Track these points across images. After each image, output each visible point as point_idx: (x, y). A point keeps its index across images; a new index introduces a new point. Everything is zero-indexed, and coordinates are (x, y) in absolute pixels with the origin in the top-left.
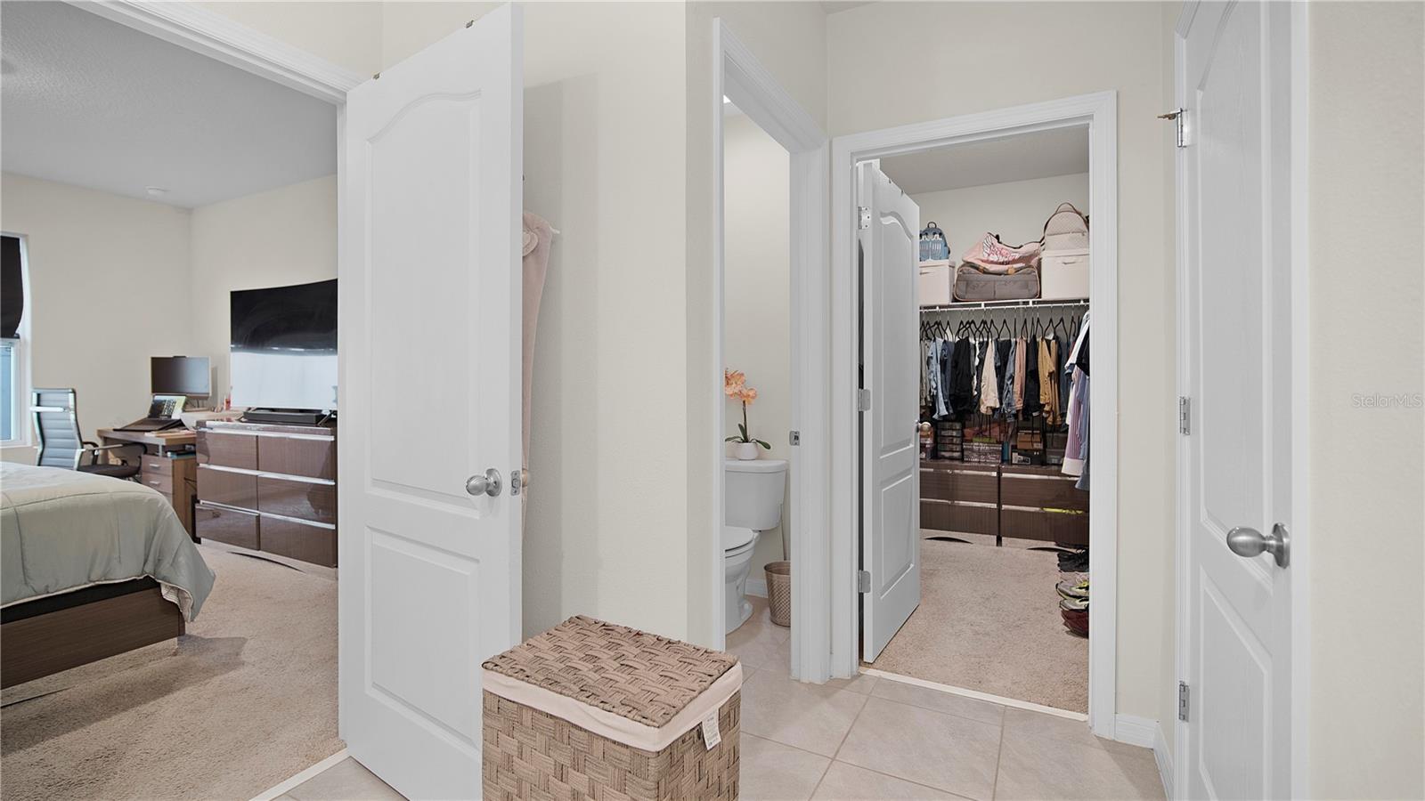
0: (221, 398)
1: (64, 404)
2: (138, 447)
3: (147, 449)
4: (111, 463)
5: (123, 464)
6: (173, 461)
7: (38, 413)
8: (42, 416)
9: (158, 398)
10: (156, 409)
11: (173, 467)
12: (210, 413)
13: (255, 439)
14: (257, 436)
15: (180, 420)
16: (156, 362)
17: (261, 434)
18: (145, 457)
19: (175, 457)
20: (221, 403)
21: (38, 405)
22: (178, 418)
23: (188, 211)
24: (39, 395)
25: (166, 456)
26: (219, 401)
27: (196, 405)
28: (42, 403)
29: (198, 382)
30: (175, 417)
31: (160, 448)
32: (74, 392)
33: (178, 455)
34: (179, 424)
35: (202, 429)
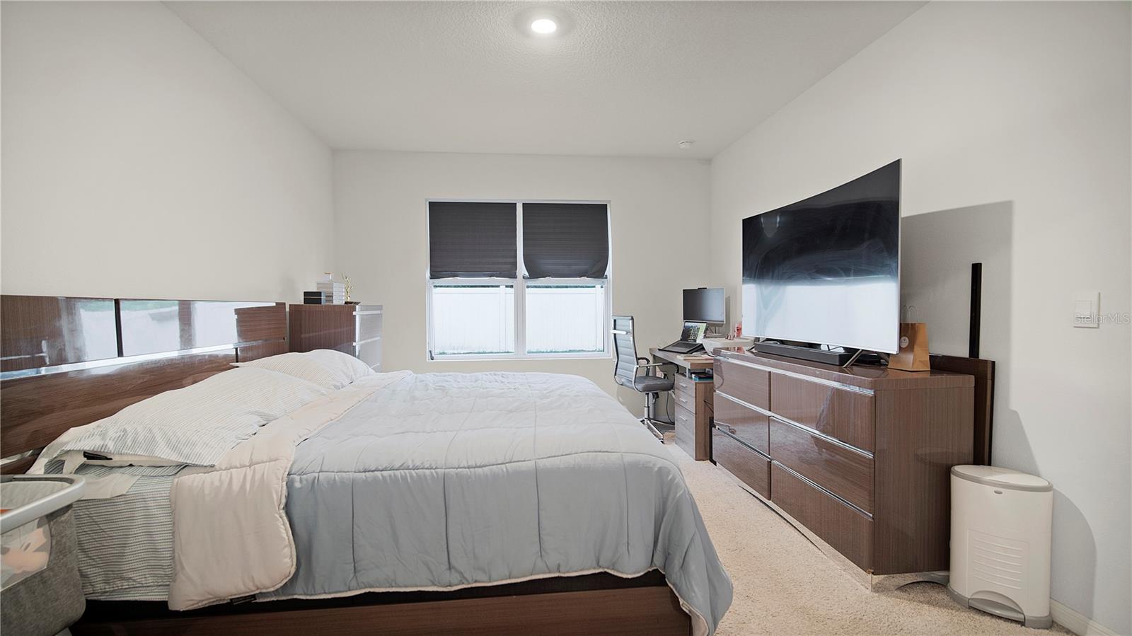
0: (734, 326)
1: (626, 328)
2: (673, 366)
3: (678, 369)
4: (657, 376)
5: (664, 377)
6: (696, 383)
7: (615, 335)
8: (617, 336)
9: (688, 324)
10: (686, 333)
11: (696, 389)
12: (724, 340)
13: (767, 376)
14: (770, 372)
15: (702, 345)
16: (687, 294)
17: (774, 370)
18: (678, 377)
19: (698, 381)
20: (733, 332)
21: (615, 329)
22: (701, 343)
23: (708, 161)
24: (615, 321)
25: (691, 378)
26: (731, 328)
27: (714, 331)
28: (617, 327)
29: (715, 310)
30: (699, 341)
31: (687, 370)
32: (632, 319)
33: (700, 378)
34: (701, 348)
35: (718, 357)
